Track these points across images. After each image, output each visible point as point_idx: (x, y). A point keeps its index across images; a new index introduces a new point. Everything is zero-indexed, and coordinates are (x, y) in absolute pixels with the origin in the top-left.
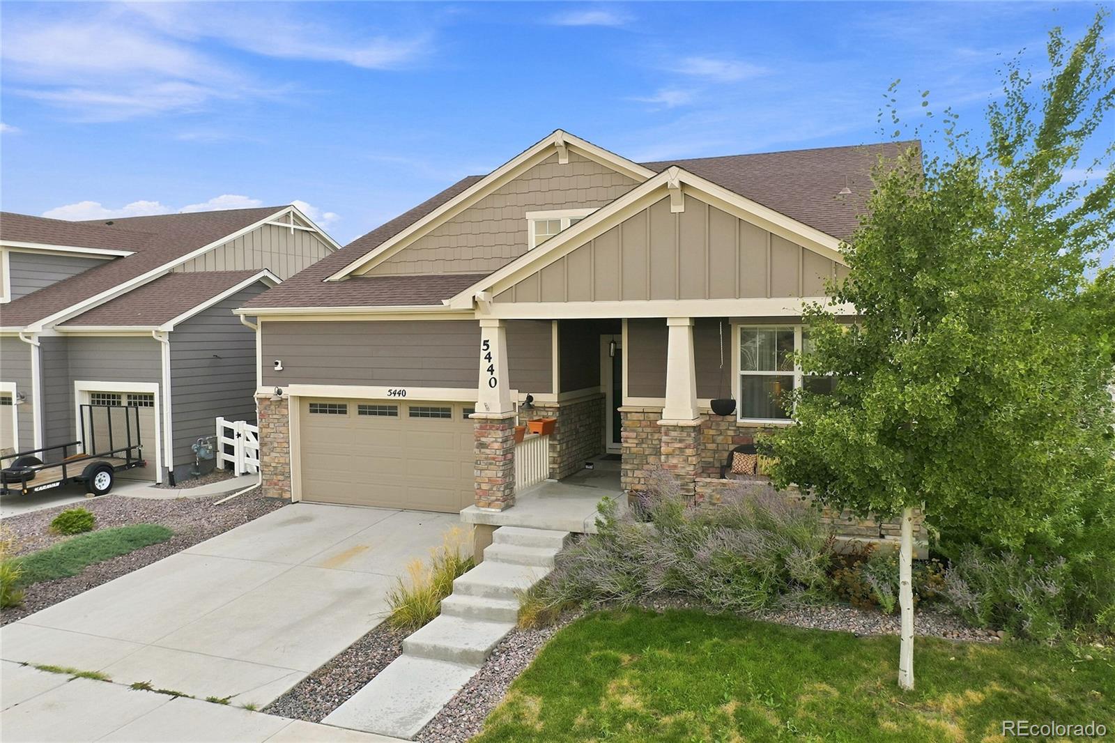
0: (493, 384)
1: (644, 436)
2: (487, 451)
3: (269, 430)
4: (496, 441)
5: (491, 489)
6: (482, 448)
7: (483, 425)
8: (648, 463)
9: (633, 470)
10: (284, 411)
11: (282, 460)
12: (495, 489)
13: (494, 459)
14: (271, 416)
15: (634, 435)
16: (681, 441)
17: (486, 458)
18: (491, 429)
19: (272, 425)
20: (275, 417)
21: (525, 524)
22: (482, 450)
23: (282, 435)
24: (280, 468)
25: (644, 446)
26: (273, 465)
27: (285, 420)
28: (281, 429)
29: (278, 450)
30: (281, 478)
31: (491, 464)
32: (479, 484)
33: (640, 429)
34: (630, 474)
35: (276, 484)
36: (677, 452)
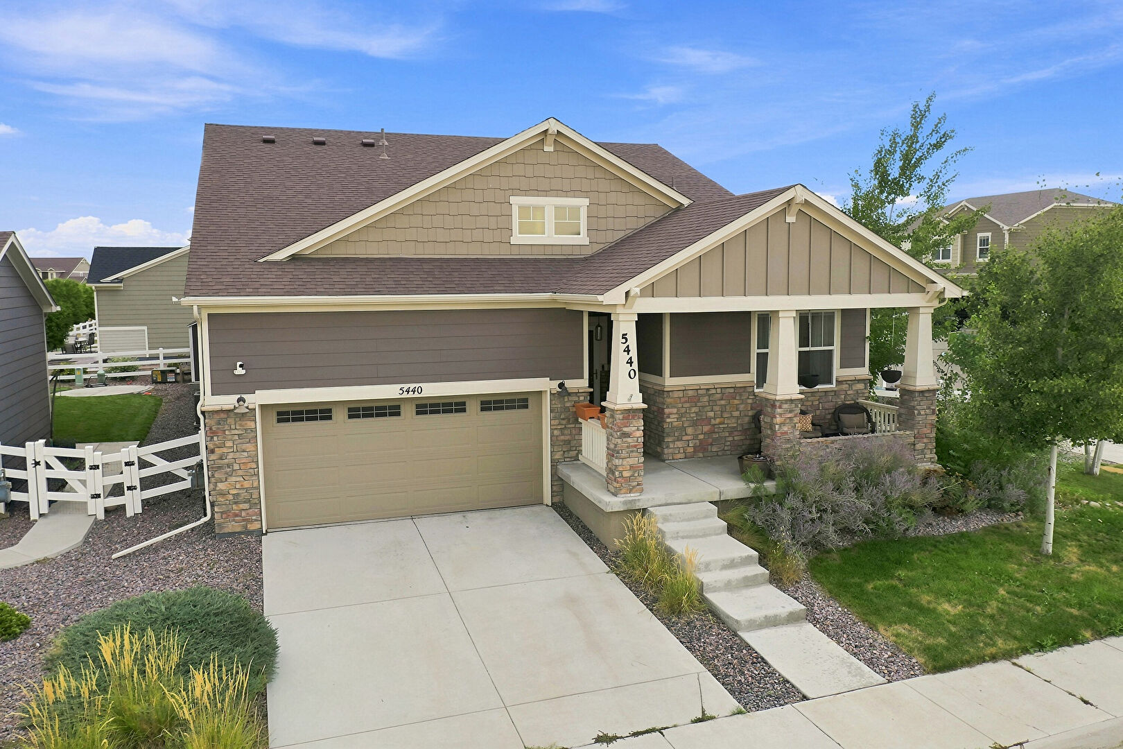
0: (632, 376)
1: (683, 410)
2: (629, 440)
3: (225, 450)
4: (638, 430)
5: (633, 475)
6: (625, 437)
7: (626, 415)
8: (686, 434)
10: (251, 425)
11: (247, 485)
12: (636, 475)
13: (635, 446)
14: (227, 432)
15: (675, 411)
16: (791, 412)
17: (628, 447)
18: (633, 418)
19: (229, 444)
20: (233, 432)
21: (669, 501)
22: (625, 440)
23: (246, 454)
24: (244, 495)
25: (683, 419)
26: (234, 492)
27: (253, 434)
28: (244, 446)
29: (240, 472)
30: (246, 506)
31: (632, 452)
32: (621, 472)
34: (671, 446)
35: (236, 515)
36: (788, 421)
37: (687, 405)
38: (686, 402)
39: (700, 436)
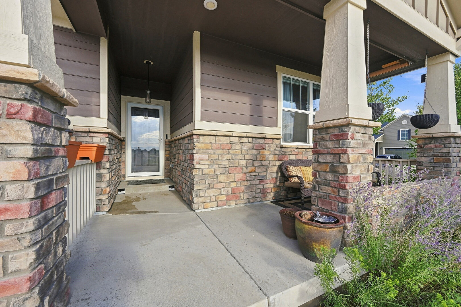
1: (216, 157)
8: (218, 182)
9: (205, 190)
15: (206, 157)
25: (215, 166)
33: (212, 151)
34: (202, 194)
37: (219, 152)
38: (217, 149)
39: (232, 183)
